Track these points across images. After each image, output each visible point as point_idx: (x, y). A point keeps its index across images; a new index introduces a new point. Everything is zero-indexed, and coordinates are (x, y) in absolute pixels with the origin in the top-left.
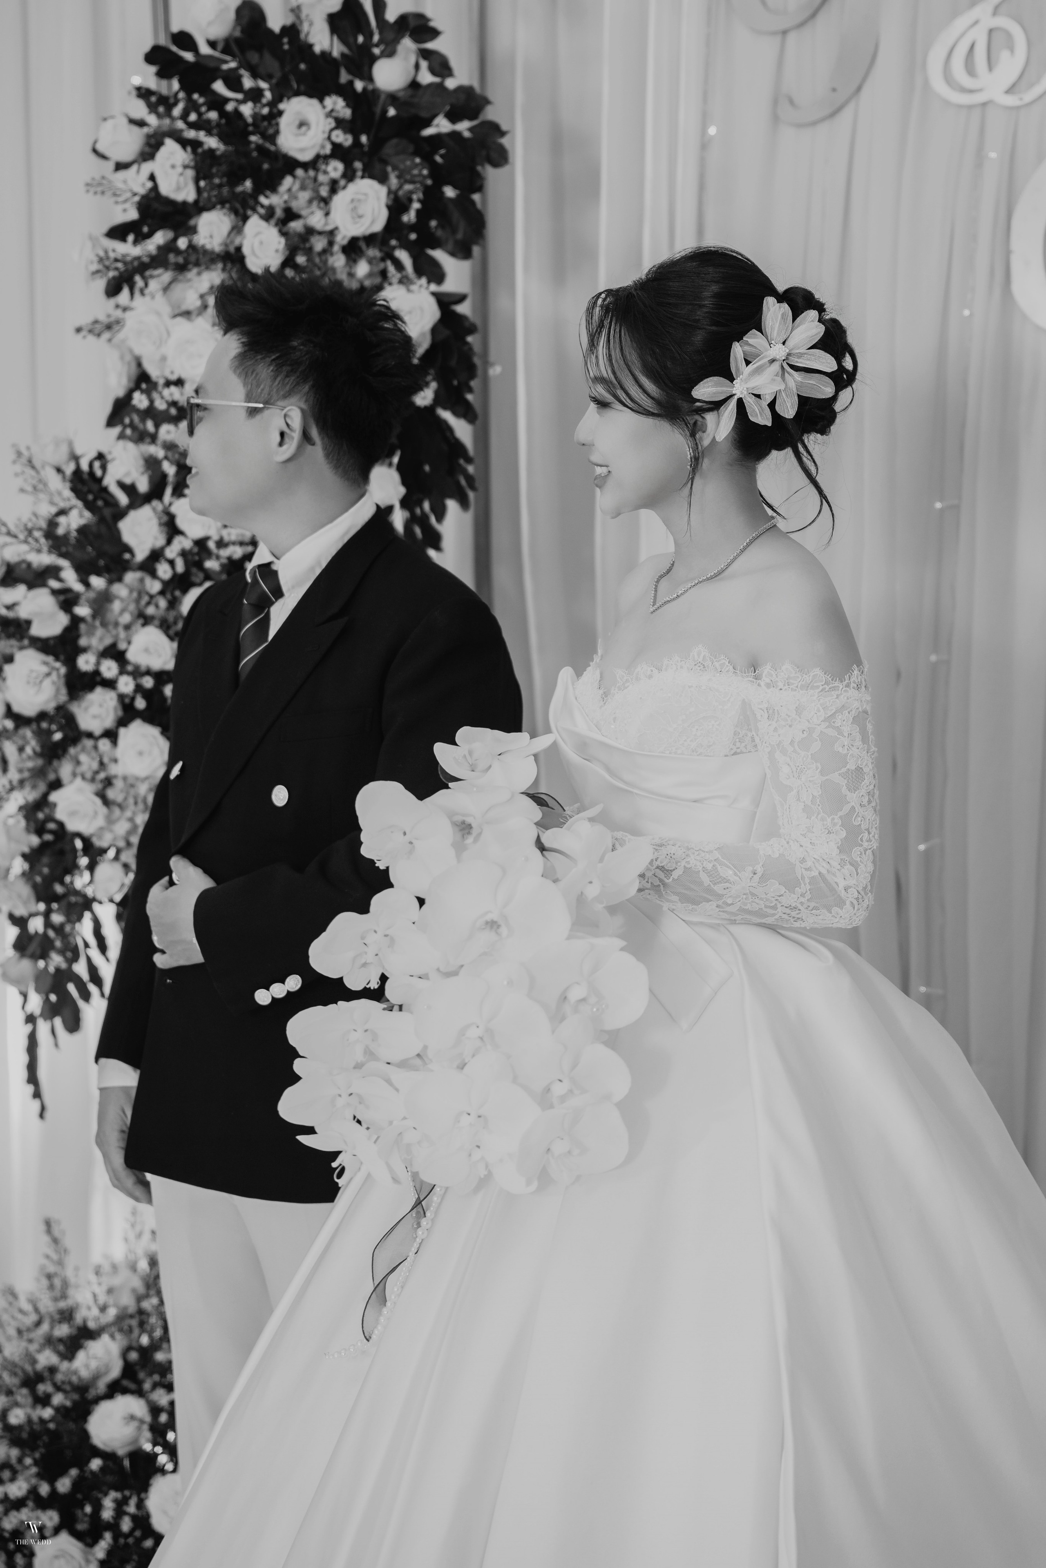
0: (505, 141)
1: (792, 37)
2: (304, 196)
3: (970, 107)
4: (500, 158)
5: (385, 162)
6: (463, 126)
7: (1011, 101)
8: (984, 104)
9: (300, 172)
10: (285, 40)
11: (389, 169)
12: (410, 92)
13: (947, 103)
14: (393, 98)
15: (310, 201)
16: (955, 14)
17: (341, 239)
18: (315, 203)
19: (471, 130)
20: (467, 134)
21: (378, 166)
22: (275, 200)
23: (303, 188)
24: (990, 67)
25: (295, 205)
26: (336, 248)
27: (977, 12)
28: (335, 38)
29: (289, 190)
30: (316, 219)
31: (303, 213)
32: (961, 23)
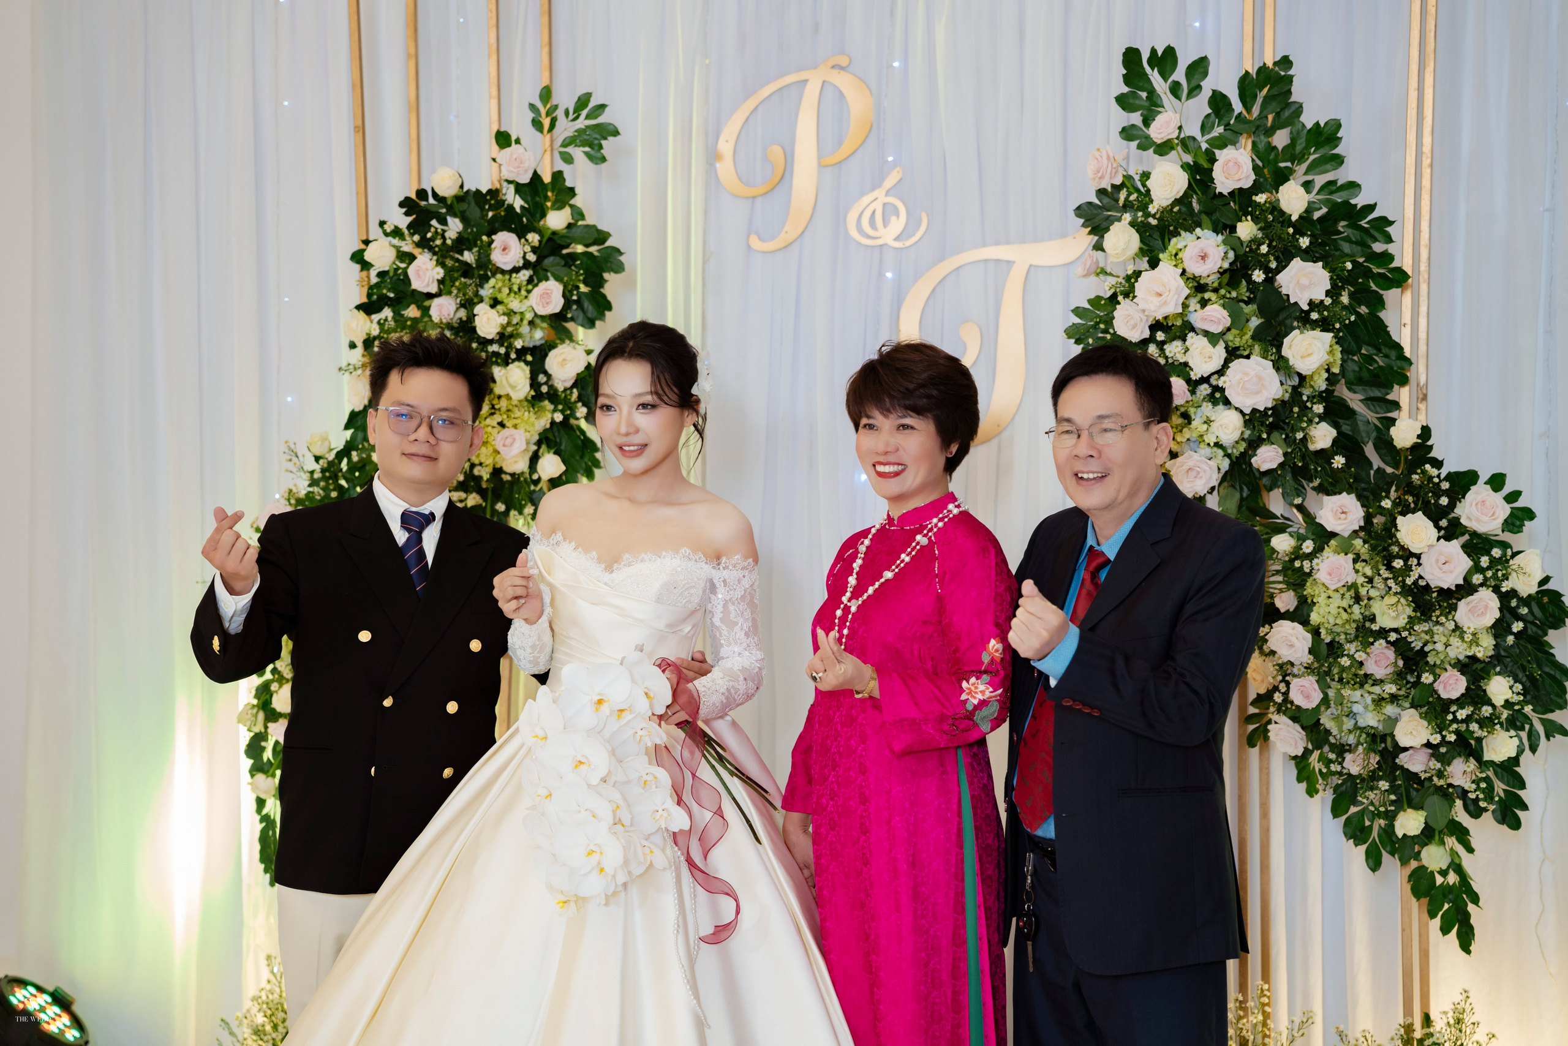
0: (622, 258)
1: (759, 201)
2: (506, 291)
3: (873, 247)
4: (619, 268)
5: (547, 271)
6: (593, 249)
7: (897, 244)
8: (881, 246)
9: (499, 276)
10: (488, 197)
11: (549, 274)
12: (565, 231)
13: (859, 244)
14: (554, 233)
15: (508, 294)
16: (863, 194)
17: (529, 316)
18: (512, 295)
19: (598, 251)
20: (596, 254)
21: (542, 273)
22: (486, 292)
23: (504, 286)
24: (885, 225)
25: (500, 297)
26: (525, 322)
27: (875, 194)
28: (517, 196)
29: (494, 287)
30: (515, 304)
31: (505, 301)
32: (867, 199)
